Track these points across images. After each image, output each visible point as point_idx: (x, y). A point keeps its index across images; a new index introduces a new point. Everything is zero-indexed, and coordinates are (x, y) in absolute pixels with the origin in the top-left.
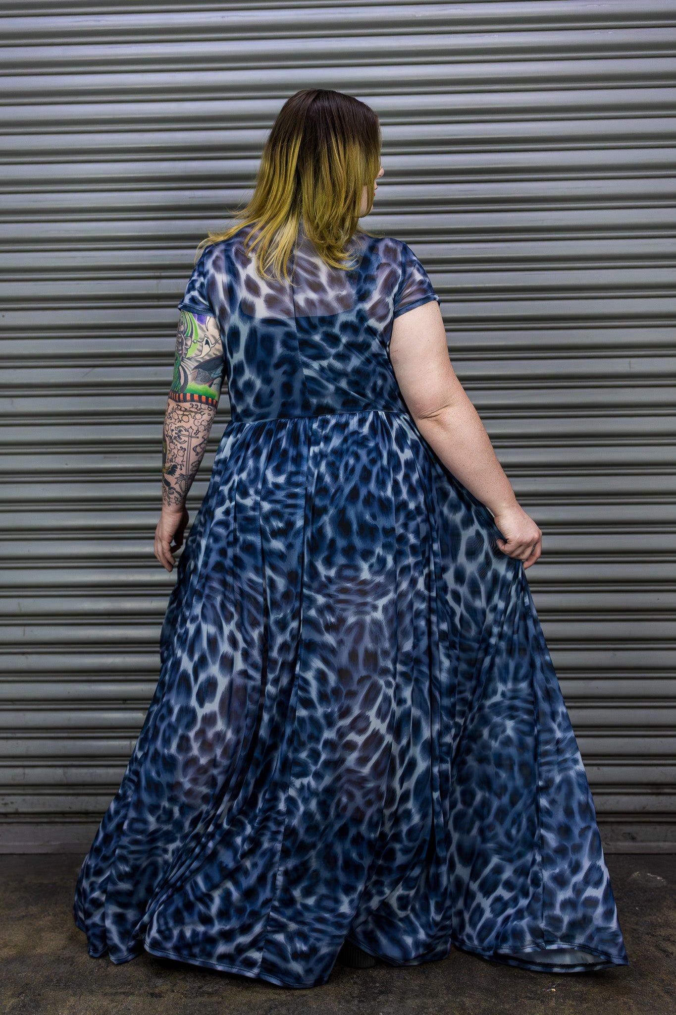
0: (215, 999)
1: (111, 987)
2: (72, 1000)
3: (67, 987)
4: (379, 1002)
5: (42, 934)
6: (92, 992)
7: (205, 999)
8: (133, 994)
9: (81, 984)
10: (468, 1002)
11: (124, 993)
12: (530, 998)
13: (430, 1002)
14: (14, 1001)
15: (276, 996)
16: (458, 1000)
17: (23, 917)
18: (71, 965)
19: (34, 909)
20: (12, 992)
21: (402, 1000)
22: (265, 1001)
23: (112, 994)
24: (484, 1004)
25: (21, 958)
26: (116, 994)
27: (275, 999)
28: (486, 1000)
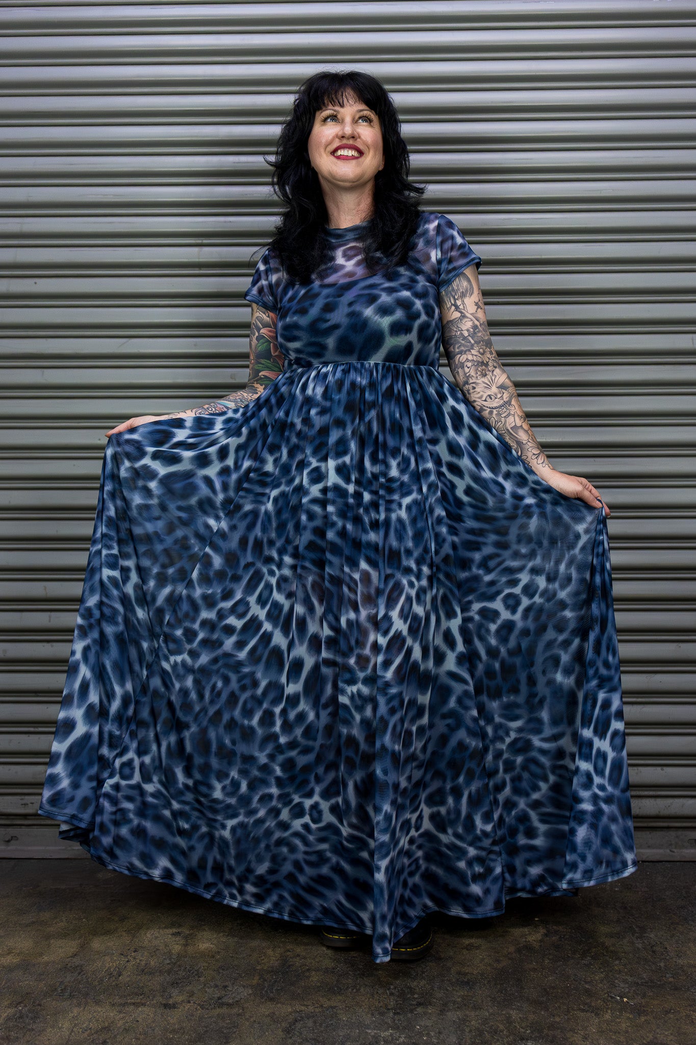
0: (235, 1010)
1: (121, 997)
2: (76, 1011)
3: (71, 996)
4: (416, 1014)
5: (52, 941)
6: (98, 1003)
7: (224, 1010)
8: (144, 1005)
9: (87, 994)
10: (514, 1014)
11: (134, 1004)
12: (583, 1011)
13: (473, 1014)
14: (11, 1011)
15: (303, 1008)
16: (504, 1012)
17: (33, 923)
18: (79, 973)
19: (46, 915)
20: (9, 1002)
21: (442, 1012)
22: (291, 1013)
23: (121, 1005)
24: (531, 1017)
25: (25, 966)
26: (124, 1005)
27: (301, 1011)
28: (534, 1013)
